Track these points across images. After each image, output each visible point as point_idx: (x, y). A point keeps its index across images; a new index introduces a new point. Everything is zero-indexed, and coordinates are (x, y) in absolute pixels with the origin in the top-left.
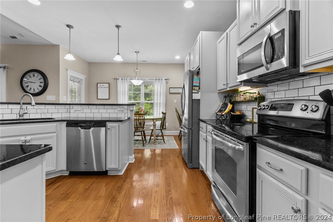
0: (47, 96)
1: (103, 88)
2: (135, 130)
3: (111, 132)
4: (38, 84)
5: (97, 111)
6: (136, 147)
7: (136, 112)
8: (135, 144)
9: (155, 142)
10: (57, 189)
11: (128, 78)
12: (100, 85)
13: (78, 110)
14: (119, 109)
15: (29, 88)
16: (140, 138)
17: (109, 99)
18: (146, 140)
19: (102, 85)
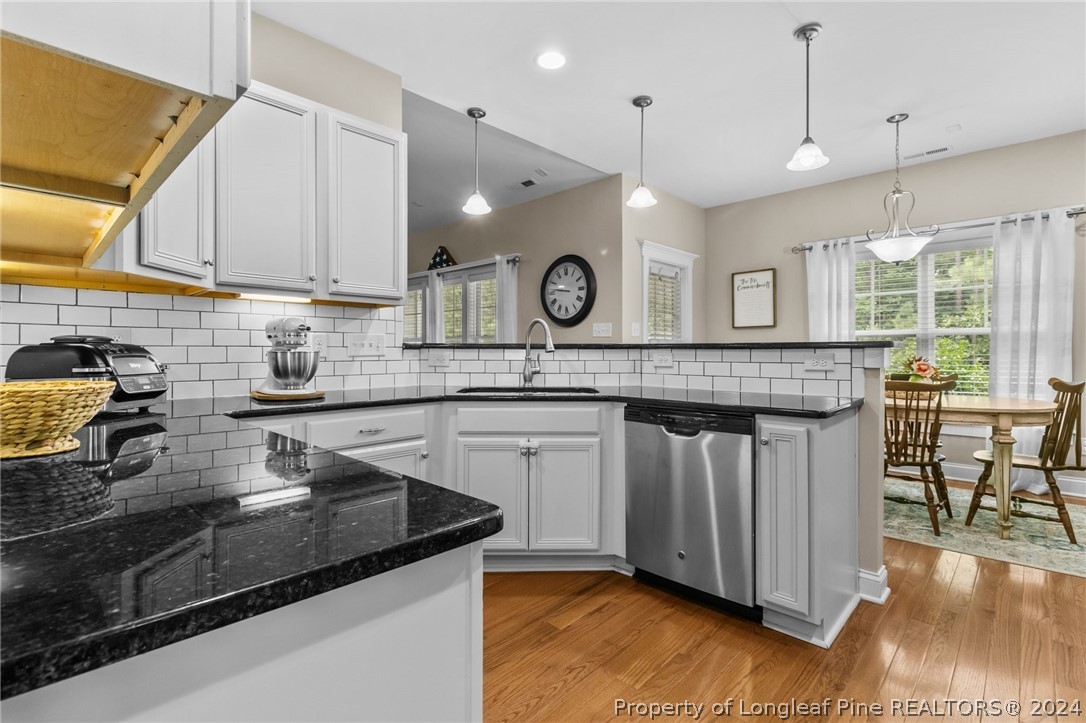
0: (594, 325)
1: (752, 287)
2: (889, 453)
3: (774, 456)
4: (575, 292)
5: (724, 368)
6: (893, 527)
7: (894, 377)
8: (889, 513)
9: (1008, 528)
10: (597, 615)
11: (852, 240)
12: (743, 280)
13: (663, 364)
14: (809, 364)
15: (556, 307)
16: (916, 491)
17: (774, 326)
18: (947, 507)
19: (747, 277)
